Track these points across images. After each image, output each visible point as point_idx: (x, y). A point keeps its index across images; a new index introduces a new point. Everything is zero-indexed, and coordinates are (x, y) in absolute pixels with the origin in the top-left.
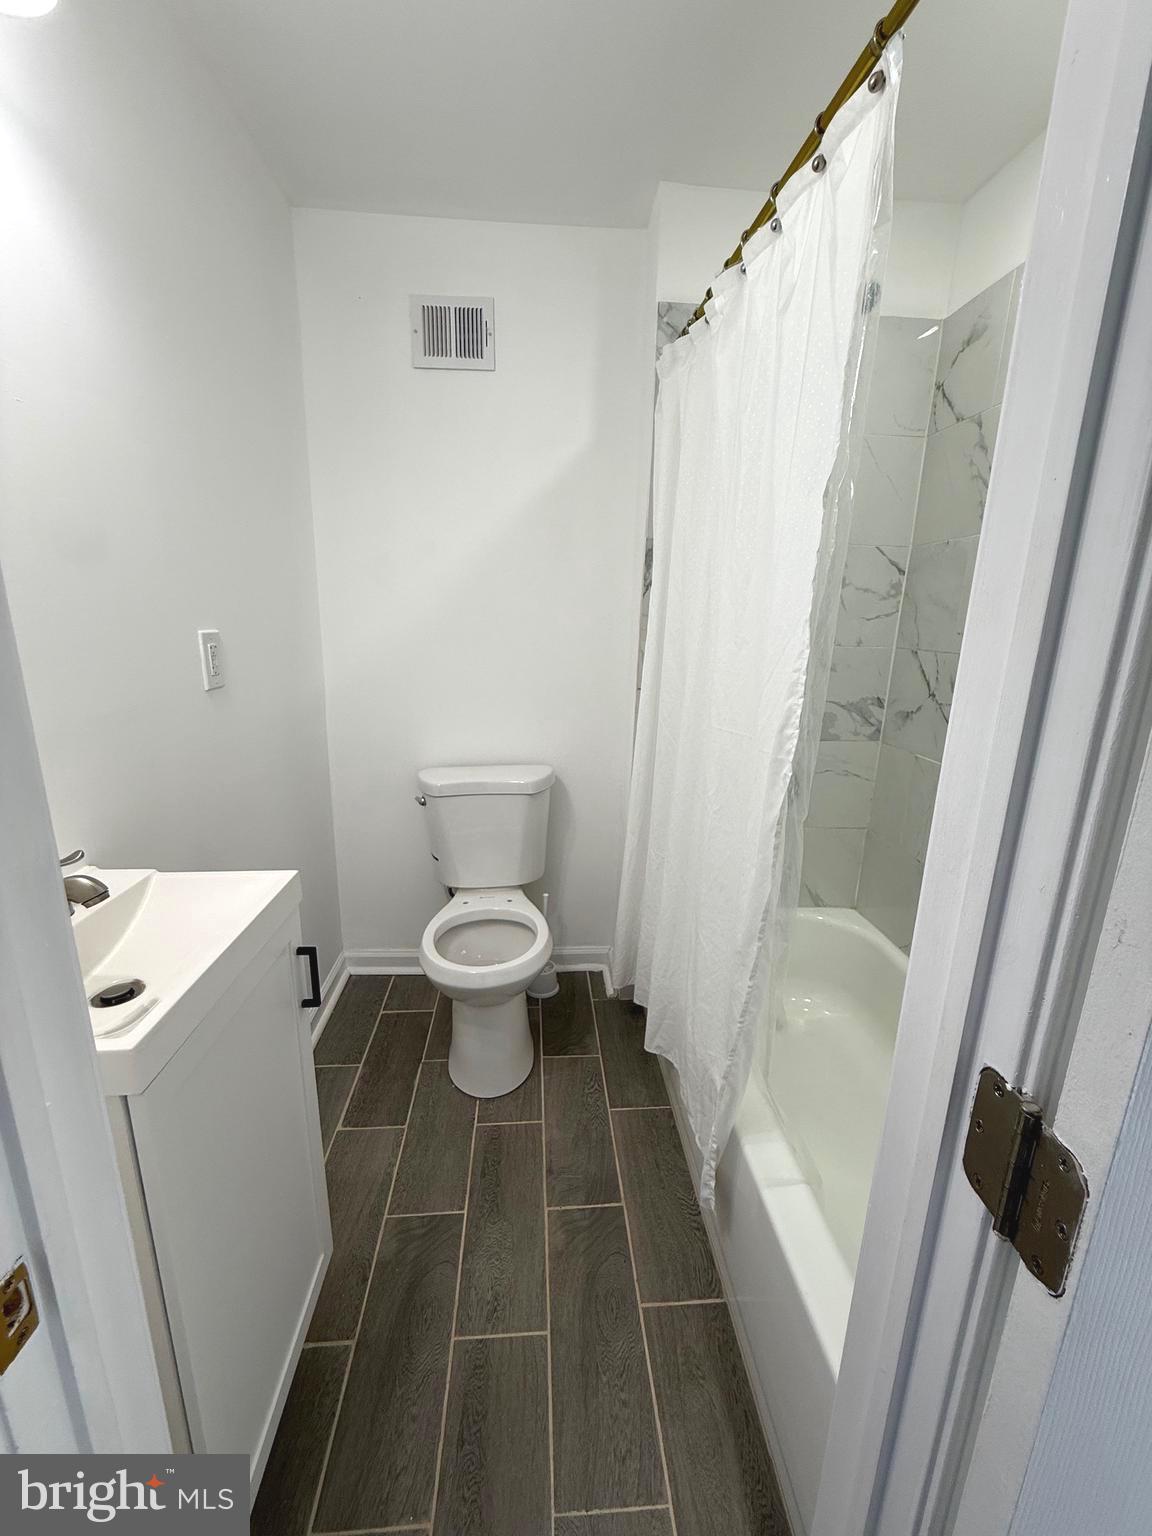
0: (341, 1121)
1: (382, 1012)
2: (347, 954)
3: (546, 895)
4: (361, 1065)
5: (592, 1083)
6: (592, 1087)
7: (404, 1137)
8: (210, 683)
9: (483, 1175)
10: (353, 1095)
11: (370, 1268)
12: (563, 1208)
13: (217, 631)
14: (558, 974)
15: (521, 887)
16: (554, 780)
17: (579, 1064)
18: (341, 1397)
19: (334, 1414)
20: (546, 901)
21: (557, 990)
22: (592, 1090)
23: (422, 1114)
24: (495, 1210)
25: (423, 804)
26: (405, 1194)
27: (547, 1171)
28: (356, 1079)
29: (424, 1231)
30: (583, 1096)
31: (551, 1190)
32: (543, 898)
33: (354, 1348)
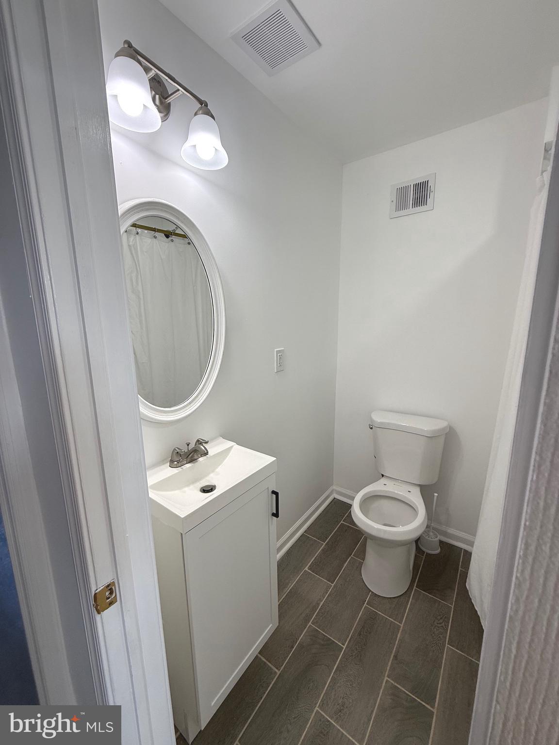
0: (308, 566)
1: (342, 522)
2: (334, 487)
3: (436, 494)
4: (324, 544)
5: (441, 621)
6: (440, 624)
7: (330, 590)
8: (277, 370)
9: (360, 634)
10: (317, 556)
11: (296, 643)
12: (395, 684)
13: (283, 349)
14: (441, 542)
15: (419, 485)
16: (448, 429)
17: (437, 604)
18: (267, 693)
19: (261, 698)
20: (435, 498)
21: (438, 551)
22: (439, 625)
23: (342, 583)
24: (359, 657)
25: (371, 428)
26: (321, 618)
27: (394, 656)
28: (320, 549)
29: (322, 643)
30: (432, 625)
31: (393, 669)
32: (434, 496)
33: (278, 674)
